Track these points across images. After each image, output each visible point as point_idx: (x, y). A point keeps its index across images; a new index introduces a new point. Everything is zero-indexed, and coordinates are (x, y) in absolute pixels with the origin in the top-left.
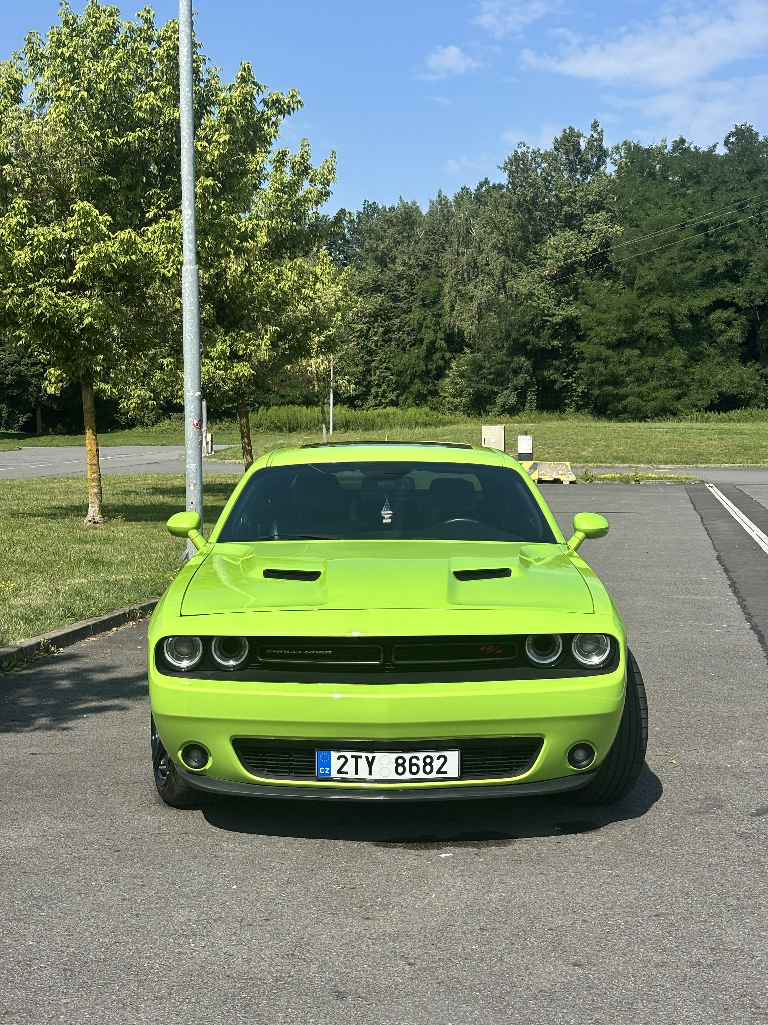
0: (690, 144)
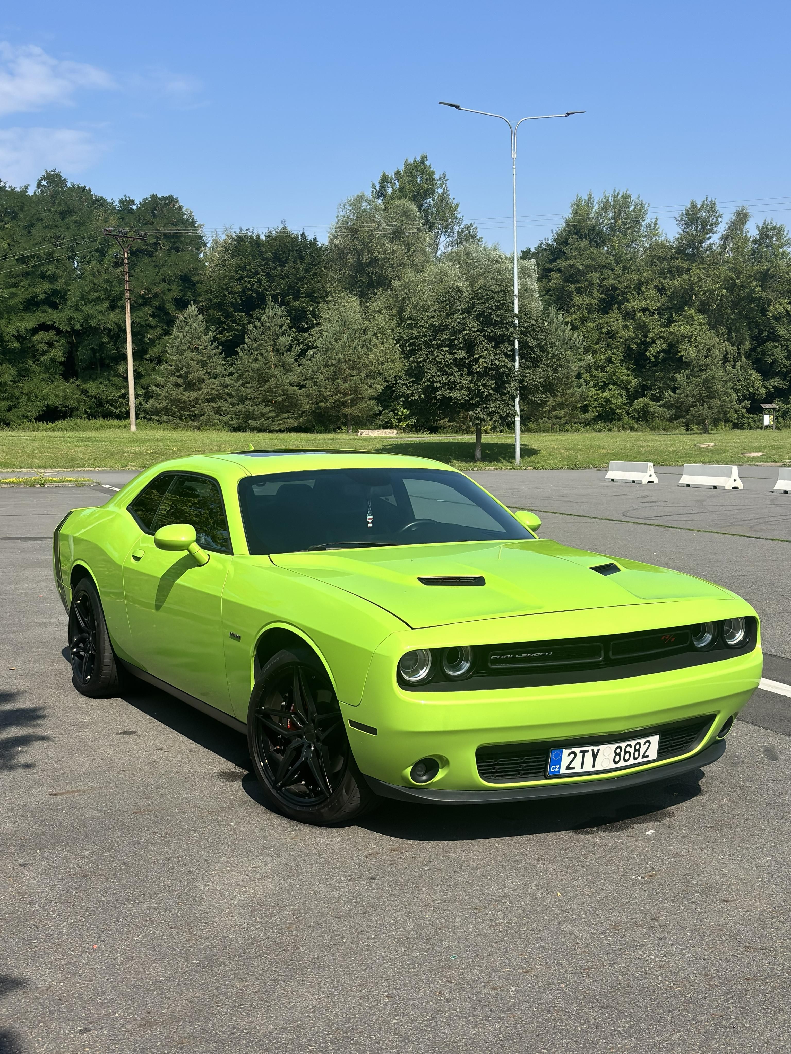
0: (6, 183)
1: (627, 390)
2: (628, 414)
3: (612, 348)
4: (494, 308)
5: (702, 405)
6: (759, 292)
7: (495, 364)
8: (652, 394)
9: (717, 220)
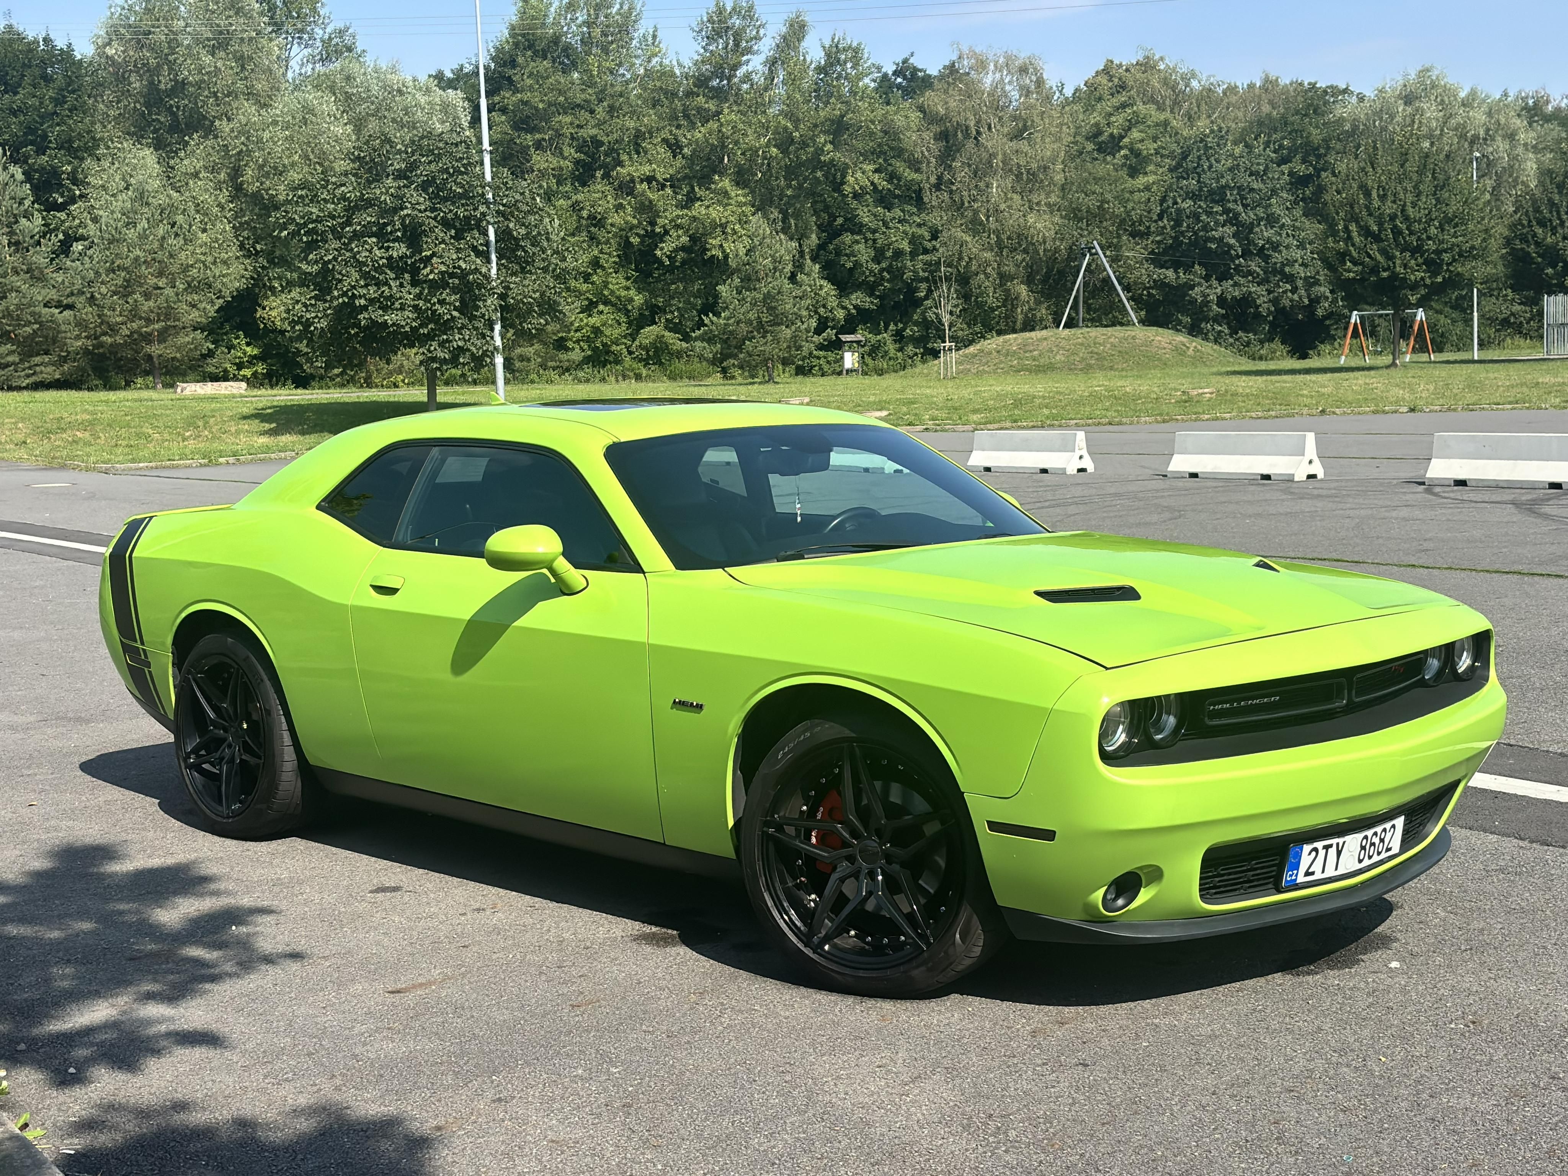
1: (627, 313)
2: (630, 353)
3: (599, 243)
4: (451, 171)
5: (764, 337)
6: (830, 153)
7: (459, 267)
8: (667, 320)
9: (757, 32)
